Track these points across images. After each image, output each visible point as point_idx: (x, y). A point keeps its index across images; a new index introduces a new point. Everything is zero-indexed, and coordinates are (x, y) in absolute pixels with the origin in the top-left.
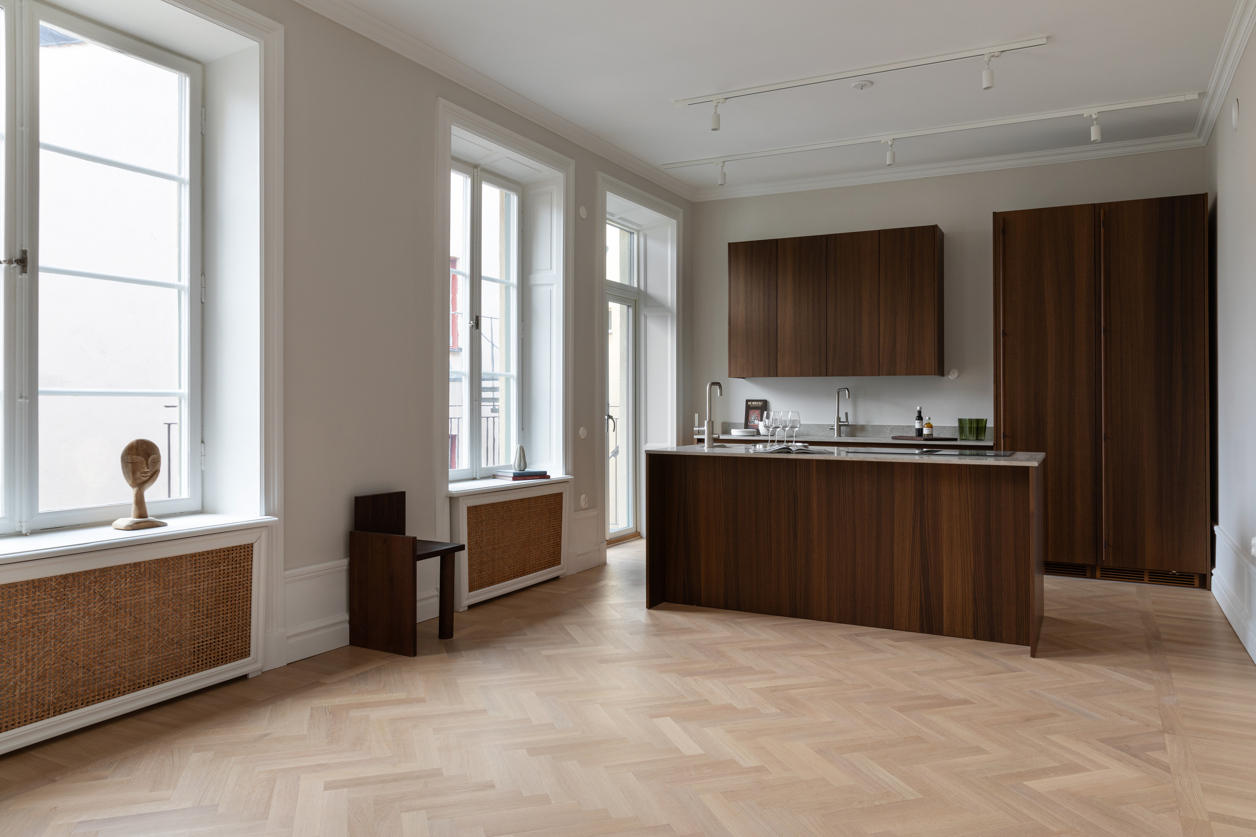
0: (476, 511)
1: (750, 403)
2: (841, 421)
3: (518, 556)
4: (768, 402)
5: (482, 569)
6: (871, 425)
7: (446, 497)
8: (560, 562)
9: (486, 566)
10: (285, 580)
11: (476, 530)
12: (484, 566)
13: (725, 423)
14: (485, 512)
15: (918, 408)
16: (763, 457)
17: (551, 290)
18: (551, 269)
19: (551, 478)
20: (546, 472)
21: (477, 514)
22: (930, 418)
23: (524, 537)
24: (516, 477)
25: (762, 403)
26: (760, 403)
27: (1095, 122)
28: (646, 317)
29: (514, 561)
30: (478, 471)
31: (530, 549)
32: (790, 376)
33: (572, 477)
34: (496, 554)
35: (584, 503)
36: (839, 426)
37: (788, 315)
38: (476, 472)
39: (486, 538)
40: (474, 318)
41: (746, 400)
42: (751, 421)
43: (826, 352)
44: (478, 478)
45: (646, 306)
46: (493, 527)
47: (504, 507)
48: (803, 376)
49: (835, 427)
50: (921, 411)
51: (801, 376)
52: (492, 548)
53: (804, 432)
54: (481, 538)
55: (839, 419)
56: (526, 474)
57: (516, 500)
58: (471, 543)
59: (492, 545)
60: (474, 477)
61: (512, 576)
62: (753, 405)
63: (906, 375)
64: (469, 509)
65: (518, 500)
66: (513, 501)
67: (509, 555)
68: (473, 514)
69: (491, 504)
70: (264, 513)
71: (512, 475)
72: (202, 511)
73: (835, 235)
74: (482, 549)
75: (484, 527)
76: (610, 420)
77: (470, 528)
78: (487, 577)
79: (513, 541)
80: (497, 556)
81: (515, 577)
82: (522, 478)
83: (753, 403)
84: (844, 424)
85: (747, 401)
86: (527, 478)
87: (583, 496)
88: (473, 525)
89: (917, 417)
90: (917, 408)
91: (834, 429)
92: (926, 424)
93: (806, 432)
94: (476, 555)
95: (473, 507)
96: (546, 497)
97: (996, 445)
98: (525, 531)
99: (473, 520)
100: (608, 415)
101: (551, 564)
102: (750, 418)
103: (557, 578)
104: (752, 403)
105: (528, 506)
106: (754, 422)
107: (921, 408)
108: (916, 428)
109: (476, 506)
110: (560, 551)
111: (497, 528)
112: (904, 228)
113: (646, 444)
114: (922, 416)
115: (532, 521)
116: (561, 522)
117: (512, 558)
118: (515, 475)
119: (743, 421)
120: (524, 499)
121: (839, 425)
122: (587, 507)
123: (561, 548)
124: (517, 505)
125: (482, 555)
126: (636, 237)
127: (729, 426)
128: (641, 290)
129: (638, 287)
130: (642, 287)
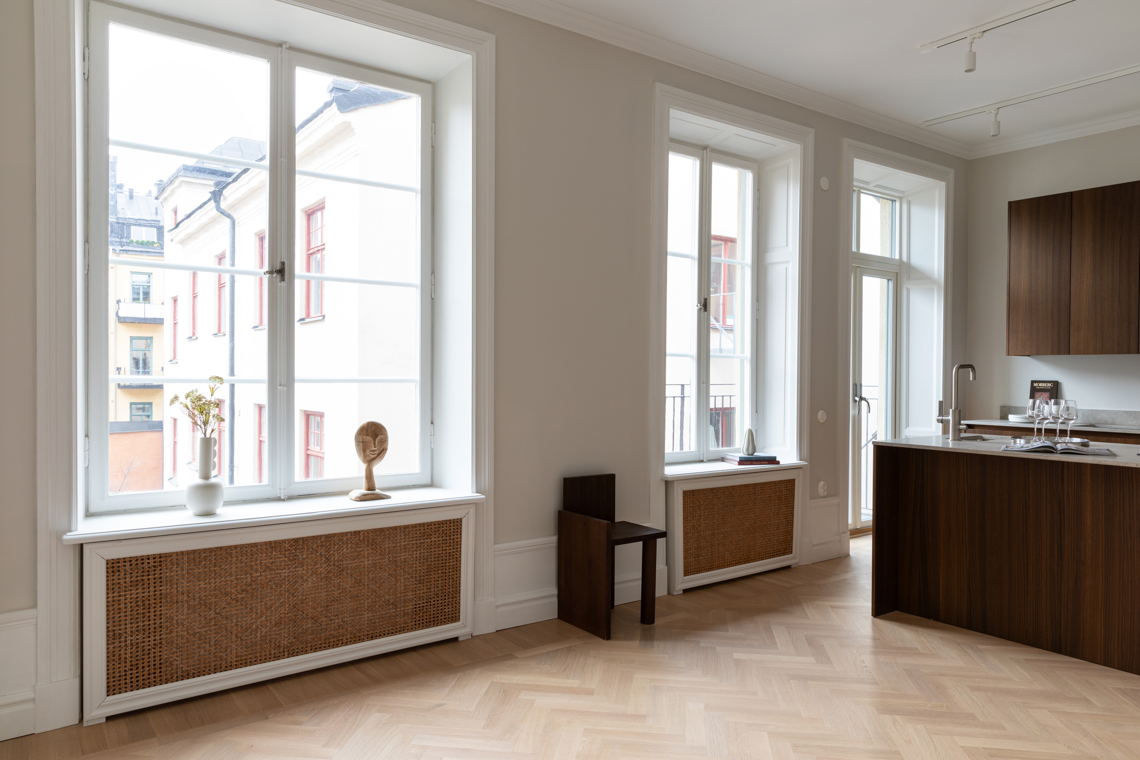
0: (693, 495)
1: (1036, 385)
3: (741, 543)
4: (1060, 383)
5: (699, 554)
7: (662, 480)
8: (792, 552)
9: (704, 551)
10: (495, 553)
11: (692, 514)
12: (701, 551)
13: (1005, 407)
14: (703, 497)
16: (1015, 456)
17: (786, 268)
18: (787, 246)
19: (781, 463)
20: (775, 458)
21: (695, 498)
23: (748, 523)
24: (742, 461)
25: (1052, 385)
26: (1049, 385)
28: (908, 291)
29: (737, 547)
30: (705, 454)
31: (755, 536)
32: (1087, 354)
33: (807, 463)
34: (715, 539)
35: (823, 490)
37: (1085, 282)
38: (703, 455)
39: (704, 523)
40: (703, 301)
41: (1032, 381)
43: (1137, 324)
44: (705, 460)
45: (909, 278)
46: (713, 512)
47: (725, 492)
48: (1105, 354)
51: (1102, 354)
52: (711, 533)
53: (1107, 420)
54: (699, 523)
56: (753, 459)
57: (740, 486)
58: (688, 527)
59: (712, 530)
60: (702, 459)
61: (734, 562)
62: (1040, 387)
64: (685, 493)
65: (742, 485)
66: (735, 486)
67: (730, 541)
68: (690, 498)
69: (710, 489)
70: (475, 490)
71: (738, 460)
72: (431, 485)
74: (699, 534)
75: (702, 511)
76: (864, 403)
77: (686, 512)
78: (705, 562)
79: (735, 527)
80: (717, 542)
81: (737, 564)
82: (749, 463)
83: (1040, 385)
85: (1033, 382)
86: (754, 463)
87: (822, 483)
88: (690, 509)
93: (1110, 420)
94: (692, 539)
95: (689, 491)
96: (775, 483)
98: (750, 518)
99: (690, 504)
100: (861, 397)
101: (780, 553)
103: (788, 567)
104: (1038, 385)
105: (753, 492)
109: (693, 491)
110: (792, 539)
111: (717, 513)
115: (758, 508)
116: (792, 509)
117: (734, 544)
118: (742, 459)
120: (748, 485)
122: (825, 495)
123: (792, 537)
124: (741, 490)
125: (699, 539)
126: (898, 204)
127: (1010, 410)
128: (904, 262)
129: (900, 259)
130: (905, 259)
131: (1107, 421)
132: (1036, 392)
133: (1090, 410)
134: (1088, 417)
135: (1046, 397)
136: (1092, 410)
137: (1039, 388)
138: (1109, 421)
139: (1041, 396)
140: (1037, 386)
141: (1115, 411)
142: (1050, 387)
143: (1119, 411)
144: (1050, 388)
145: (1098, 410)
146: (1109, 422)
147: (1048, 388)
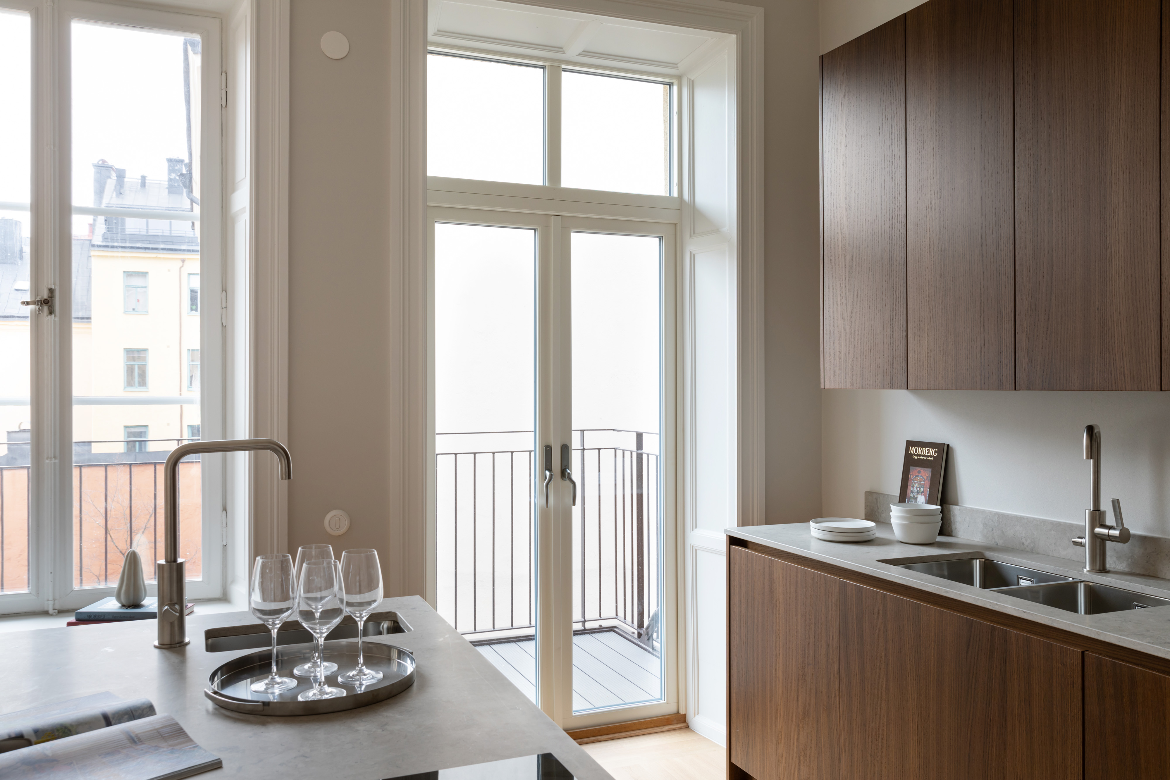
1: (912, 450)
4: (952, 449)
17: (245, 221)
18: (246, 177)
25: (935, 452)
26: (932, 452)
28: (693, 257)
30: (53, 599)
38: (49, 600)
40: (44, 294)
41: (907, 441)
42: (913, 494)
44: (51, 612)
45: (694, 233)
53: (1024, 541)
55: (1098, 515)
60: (46, 609)
62: (917, 455)
83: (919, 450)
85: (909, 444)
93: (1029, 541)
102: (910, 489)
104: (917, 450)
106: (916, 499)
113: (695, 530)
119: (896, 492)
126: (675, 88)
128: (685, 201)
129: (679, 197)
130: (686, 196)
131: (1023, 544)
132: (911, 467)
134: (993, 530)
135: (926, 478)
137: (916, 457)
139: (918, 476)
140: (914, 454)
142: (933, 457)
144: (932, 459)
145: (1008, 515)
146: (1027, 547)
147: (930, 458)
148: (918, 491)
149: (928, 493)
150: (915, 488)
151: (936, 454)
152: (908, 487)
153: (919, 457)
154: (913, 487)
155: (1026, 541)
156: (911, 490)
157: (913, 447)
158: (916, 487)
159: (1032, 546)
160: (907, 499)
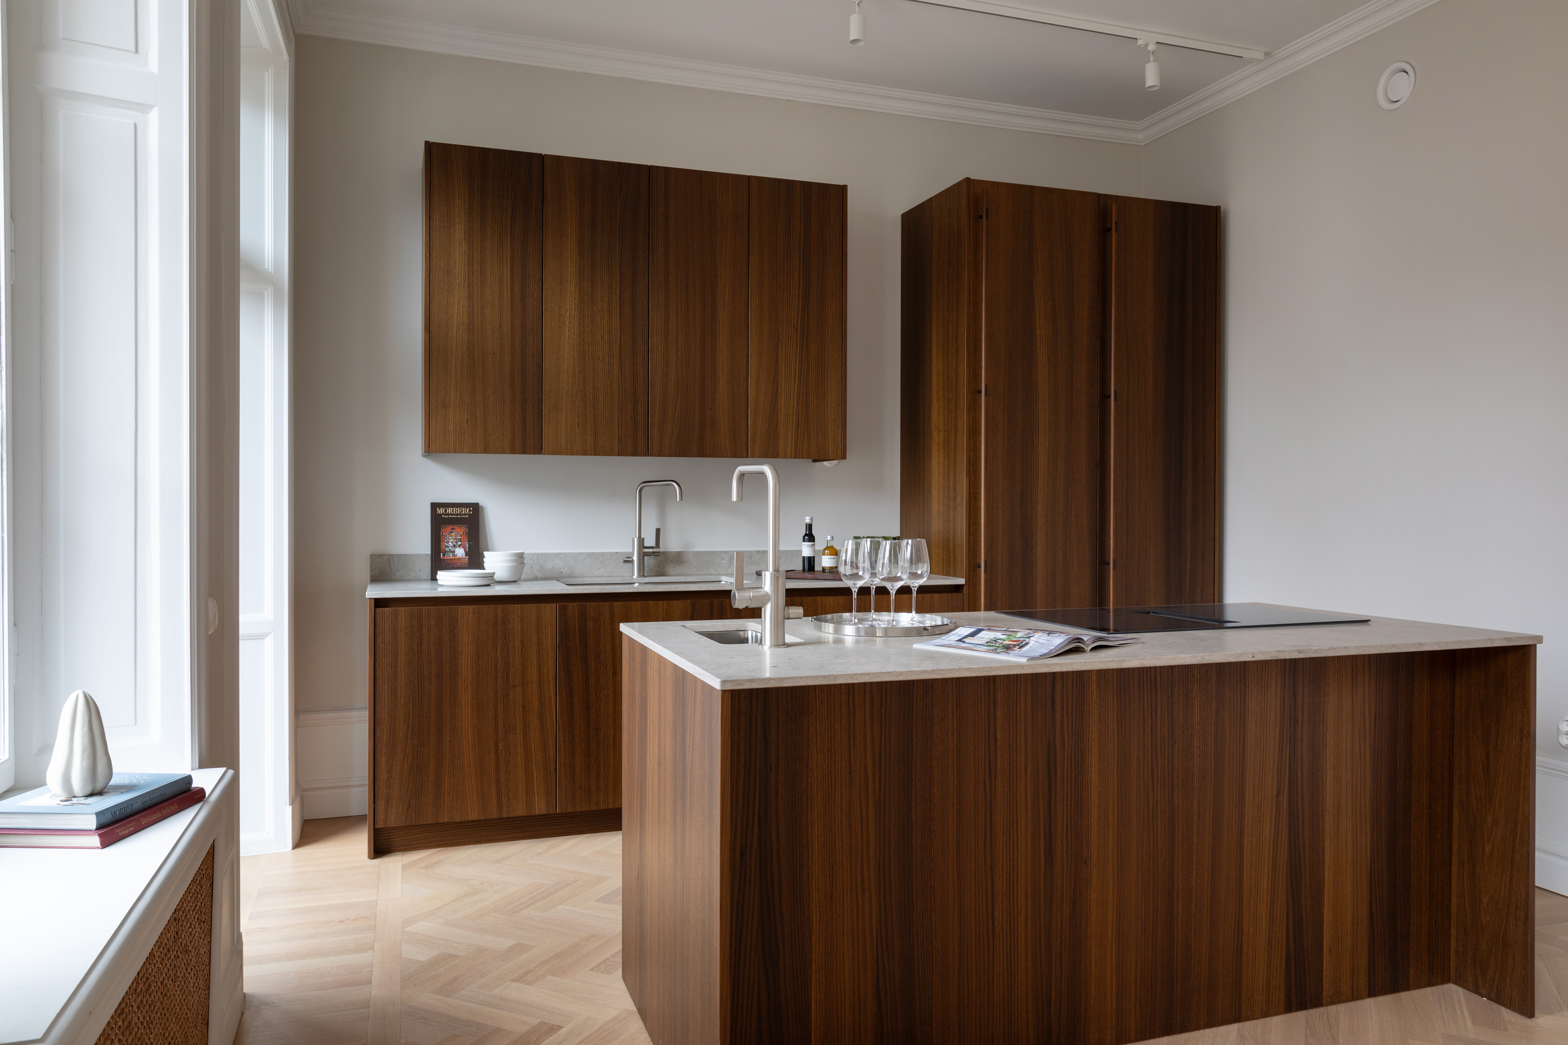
1: (440, 511)
2: (646, 545)
4: (482, 507)
6: (693, 552)
13: (380, 556)
15: (808, 520)
17: (135, 125)
18: (137, 51)
20: (188, 780)
22: (833, 537)
25: (470, 510)
26: (463, 511)
27: (1152, 58)
32: (571, 454)
36: (642, 555)
37: (567, 323)
41: (432, 504)
42: (447, 549)
48: (599, 455)
49: (635, 558)
50: (811, 524)
51: (595, 454)
53: (562, 570)
55: (641, 541)
62: (448, 514)
63: (795, 457)
71: (92, 823)
73: (667, 170)
83: (449, 510)
84: (653, 552)
85: (434, 506)
89: (806, 535)
90: (805, 519)
91: (632, 562)
92: (827, 548)
97: (967, 583)
104: (446, 511)
106: (454, 552)
107: (812, 519)
108: (803, 555)
112: (793, 181)
114: (814, 533)
118: (105, 820)
119: (425, 548)
121: (644, 552)
127: (389, 563)
131: (562, 572)
132: (441, 526)
133: (534, 554)
134: (532, 566)
135: (462, 533)
136: (538, 554)
137: (447, 517)
138: (564, 572)
139: (452, 532)
140: (443, 514)
141: (573, 553)
142: (468, 514)
143: (580, 553)
144: (467, 516)
145: (547, 553)
146: (565, 574)
147: (464, 516)
148: (454, 545)
149: (467, 545)
150: (450, 543)
151: (471, 512)
152: (442, 543)
153: (450, 516)
154: (448, 543)
155: (564, 570)
156: (446, 546)
157: (441, 509)
158: (452, 542)
159: (570, 572)
160: (442, 554)
